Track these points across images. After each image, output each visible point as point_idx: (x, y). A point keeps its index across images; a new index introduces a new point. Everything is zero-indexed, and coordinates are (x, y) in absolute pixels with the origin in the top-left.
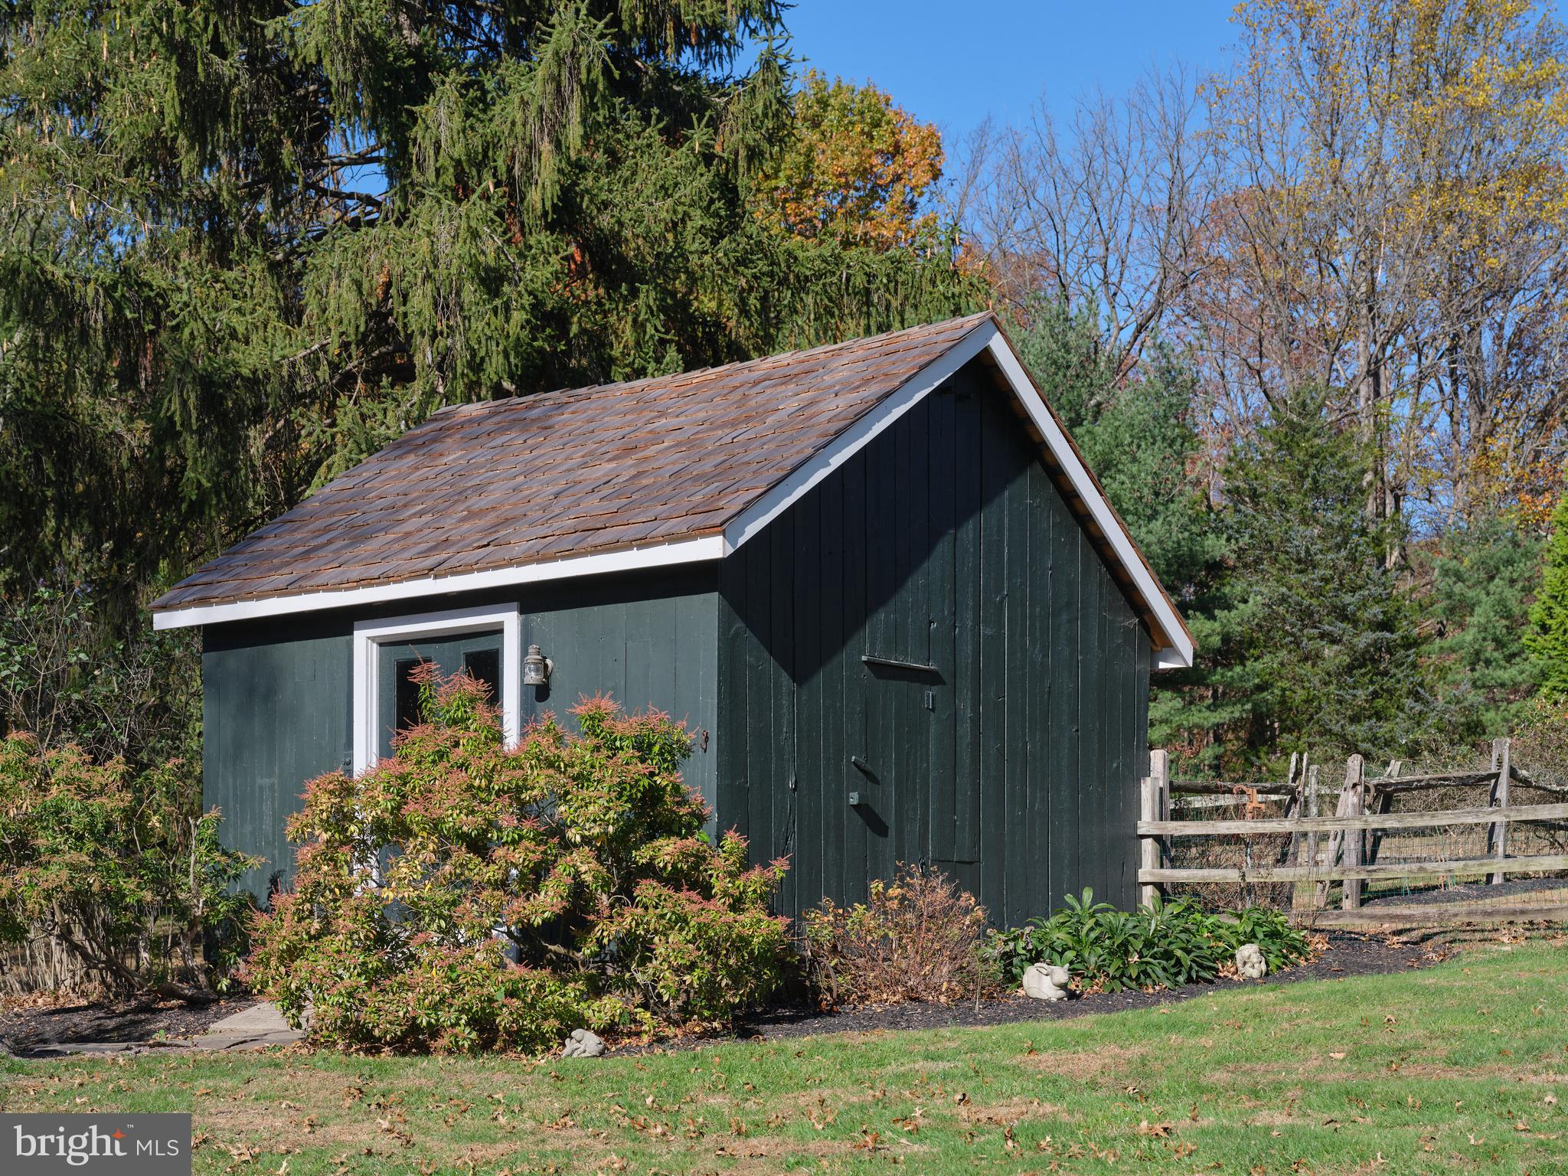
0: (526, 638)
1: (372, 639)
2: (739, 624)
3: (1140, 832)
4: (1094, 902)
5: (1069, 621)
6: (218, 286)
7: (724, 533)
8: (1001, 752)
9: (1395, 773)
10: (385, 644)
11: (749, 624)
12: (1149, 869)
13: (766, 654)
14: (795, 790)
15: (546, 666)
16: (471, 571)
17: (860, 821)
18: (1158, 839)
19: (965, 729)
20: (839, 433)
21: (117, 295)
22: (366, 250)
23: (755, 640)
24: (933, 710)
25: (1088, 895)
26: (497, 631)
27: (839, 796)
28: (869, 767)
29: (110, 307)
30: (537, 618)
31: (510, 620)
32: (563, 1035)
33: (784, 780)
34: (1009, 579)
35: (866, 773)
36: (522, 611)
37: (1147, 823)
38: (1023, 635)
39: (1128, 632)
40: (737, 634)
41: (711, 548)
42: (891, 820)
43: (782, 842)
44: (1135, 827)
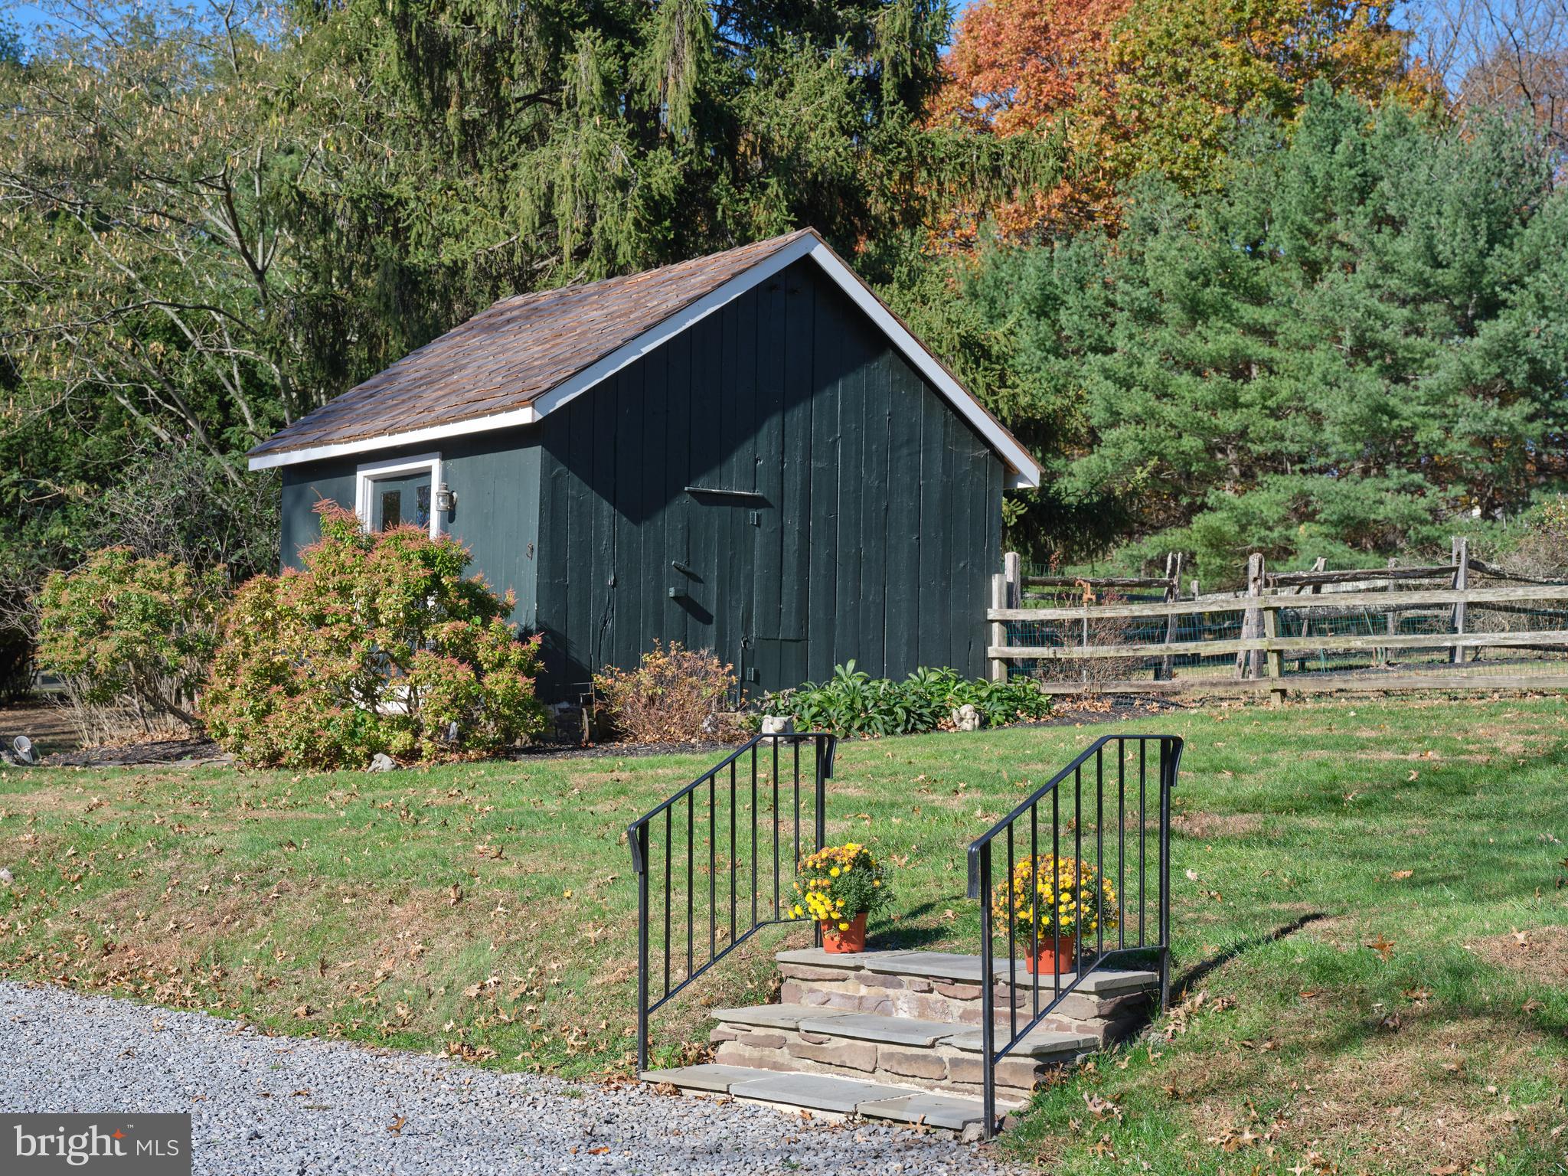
0: (445, 476)
1: (368, 477)
2: (562, 468)
3: (990, 617)
4: (854, 671)
5: (909, 455)
6: (450, 193)
7: (533, 405)
8: (832, 557)
9: (1321, 568)
10: (376, 480)
11: (571, 467)
12: (997, 648)
13: (588, 489)
14: (614, 586)
15: (452, 497)
16: (406, 431)
17: (680, 609)
18: (1003, 622)
19: (792, 542)
20: (648, 328)
21: (362, 206)
22: (538, 165)
23: (576, 479)
24: (759, 525)
25: (851, 665)
26: (426, 473)
27: (660, 589)
28: (690, 569)
29: (356, 215)
30: (450, 463)
31: (435, 464)
32: (370, 757)
33: (604, 579)
34: (842, 424)
35: (689, 575)
36: (444, 458)
37: (996, 611)
38: (858, 467)
39: (976, 461)
40: (559, 474)
41: (524, 416)
42: (713, 610)
43: (600, 624)
44: (985, 614)
